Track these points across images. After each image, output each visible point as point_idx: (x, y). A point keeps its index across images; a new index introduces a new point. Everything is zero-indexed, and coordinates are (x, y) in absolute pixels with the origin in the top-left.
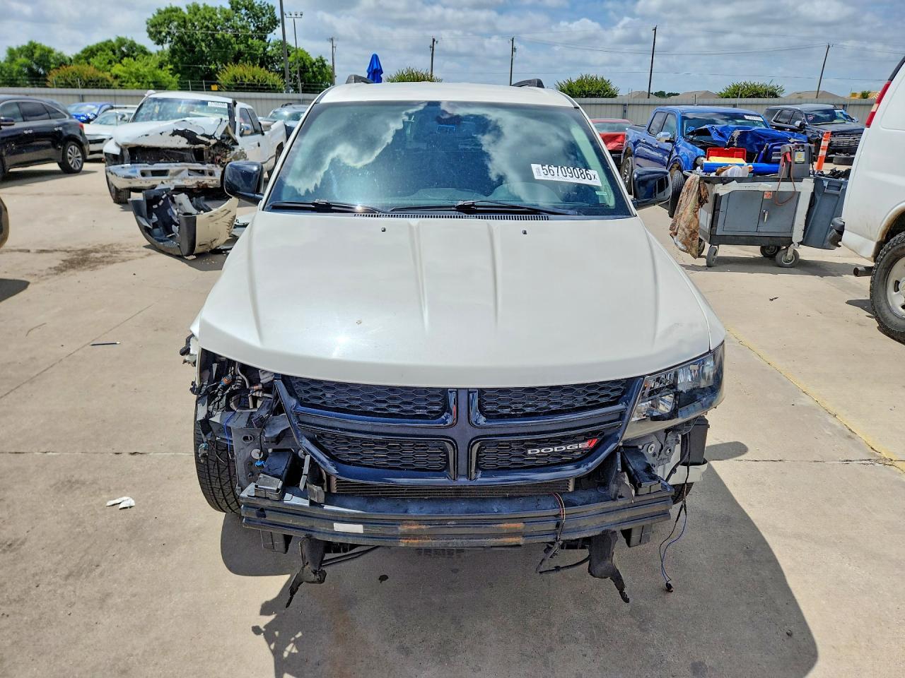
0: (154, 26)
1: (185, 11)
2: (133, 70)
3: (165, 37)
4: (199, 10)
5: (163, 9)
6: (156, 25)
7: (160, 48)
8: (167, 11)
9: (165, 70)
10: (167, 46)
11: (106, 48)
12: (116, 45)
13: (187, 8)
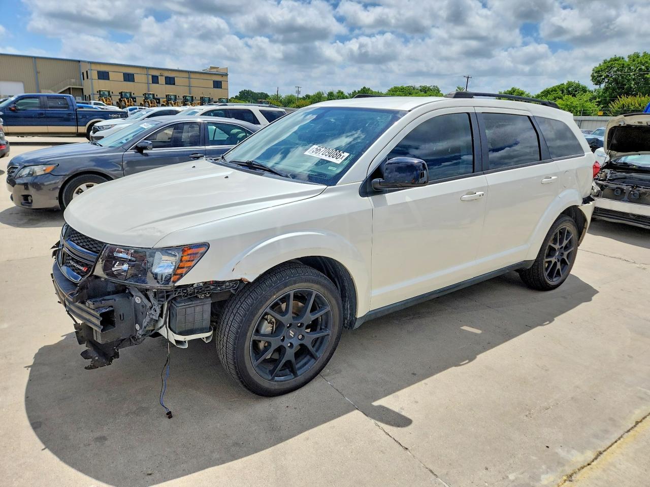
0: (598, 72)
1: (627, 59)
2: (569, 103)
3: (604, 79)
4: (638, 57)
5: (609, 59)
6: (599, 71)
7: (597, 87)
8: (612, 60)
9: (593, 102)
10: (603, 86)
11: (558, 89)
12: (565, 87)
13: (629, 57)
